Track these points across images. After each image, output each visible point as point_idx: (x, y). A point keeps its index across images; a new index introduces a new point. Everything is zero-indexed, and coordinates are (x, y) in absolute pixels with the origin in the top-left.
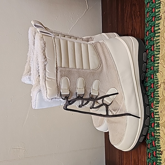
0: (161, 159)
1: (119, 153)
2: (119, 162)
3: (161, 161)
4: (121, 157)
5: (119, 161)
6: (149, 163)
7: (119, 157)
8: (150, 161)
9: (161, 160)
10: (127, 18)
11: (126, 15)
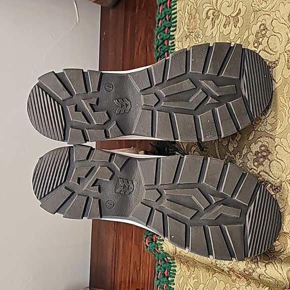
0: (175, 264)
1: (113, 253)
2: (112, 267)
3: (176, 268)
4: (115, 258)
5: (112, 265)
6: (159, 272)
7: (113, 259)
8: (160, 269)
9: (176, 266)
10: (139, 48)
11: (137, 44)
